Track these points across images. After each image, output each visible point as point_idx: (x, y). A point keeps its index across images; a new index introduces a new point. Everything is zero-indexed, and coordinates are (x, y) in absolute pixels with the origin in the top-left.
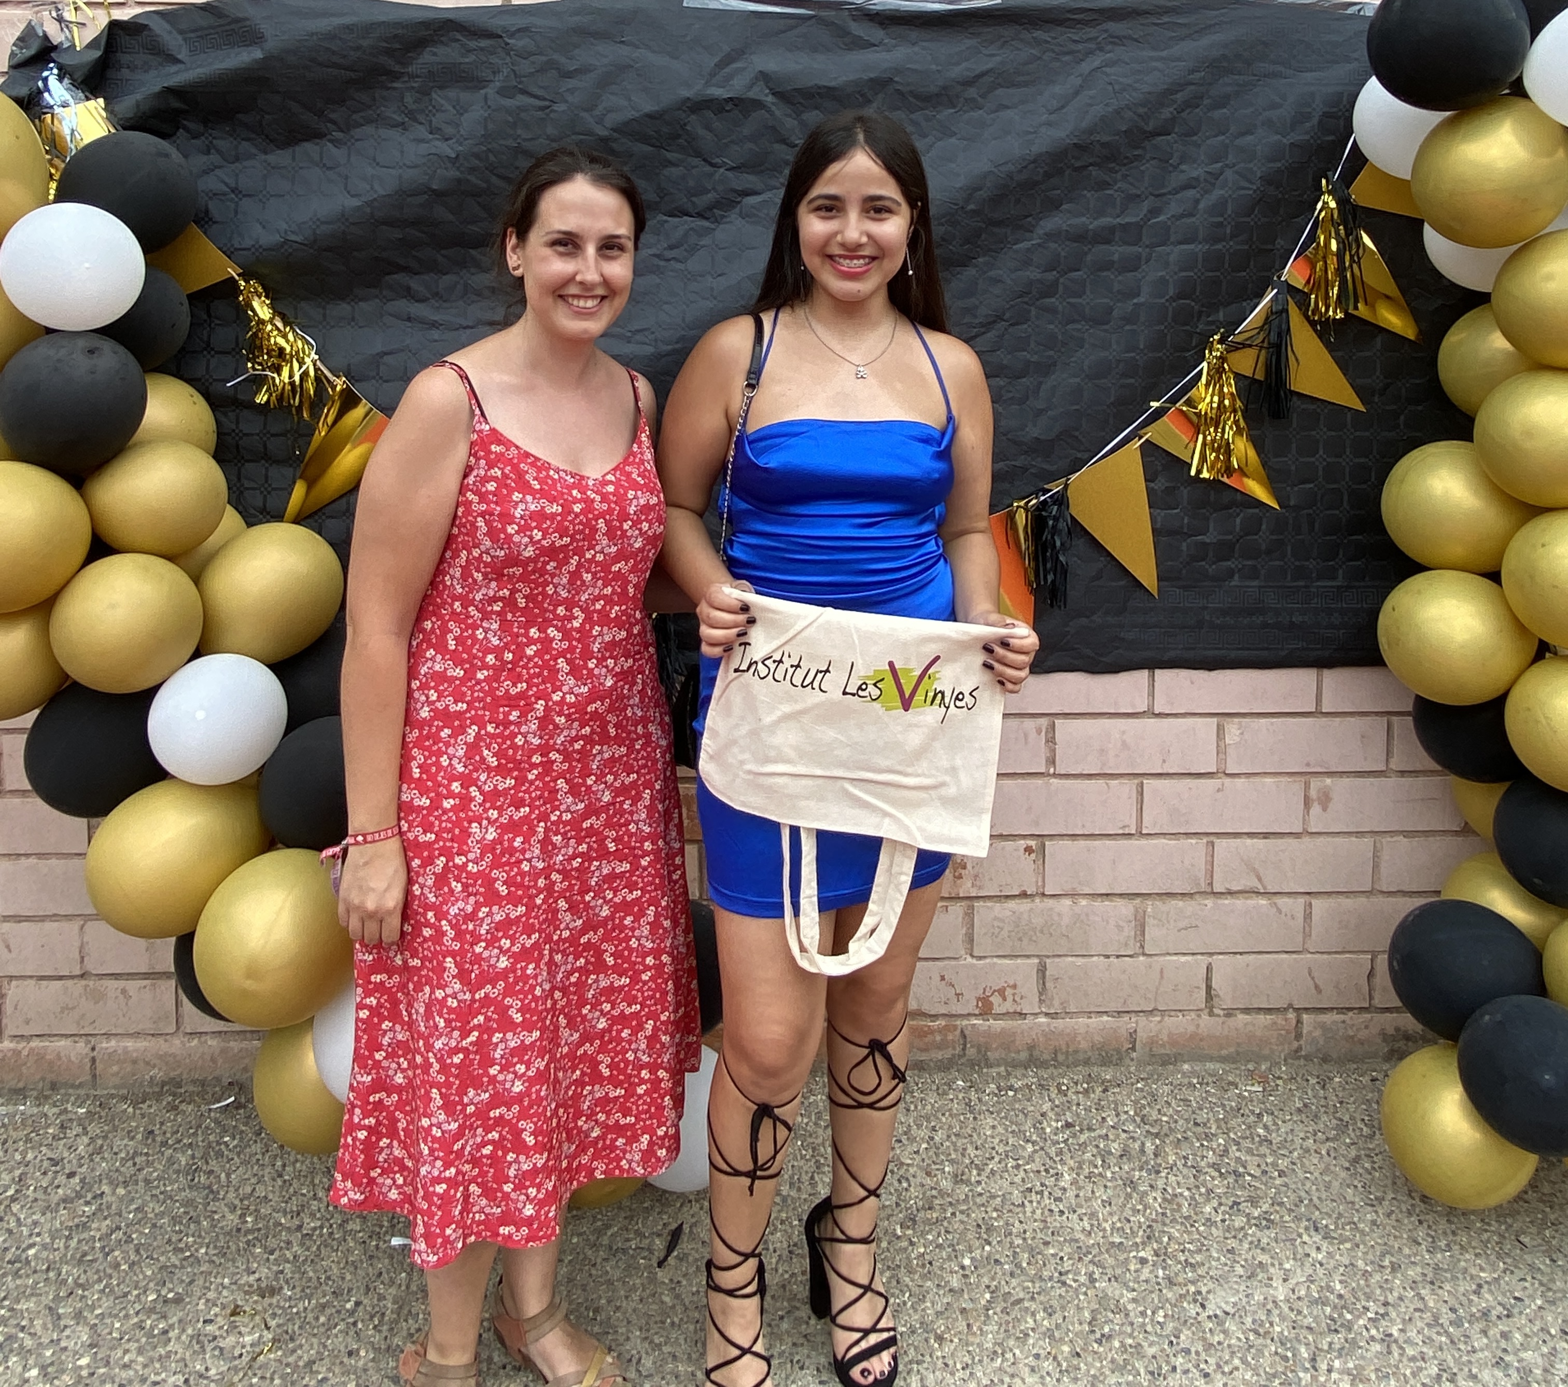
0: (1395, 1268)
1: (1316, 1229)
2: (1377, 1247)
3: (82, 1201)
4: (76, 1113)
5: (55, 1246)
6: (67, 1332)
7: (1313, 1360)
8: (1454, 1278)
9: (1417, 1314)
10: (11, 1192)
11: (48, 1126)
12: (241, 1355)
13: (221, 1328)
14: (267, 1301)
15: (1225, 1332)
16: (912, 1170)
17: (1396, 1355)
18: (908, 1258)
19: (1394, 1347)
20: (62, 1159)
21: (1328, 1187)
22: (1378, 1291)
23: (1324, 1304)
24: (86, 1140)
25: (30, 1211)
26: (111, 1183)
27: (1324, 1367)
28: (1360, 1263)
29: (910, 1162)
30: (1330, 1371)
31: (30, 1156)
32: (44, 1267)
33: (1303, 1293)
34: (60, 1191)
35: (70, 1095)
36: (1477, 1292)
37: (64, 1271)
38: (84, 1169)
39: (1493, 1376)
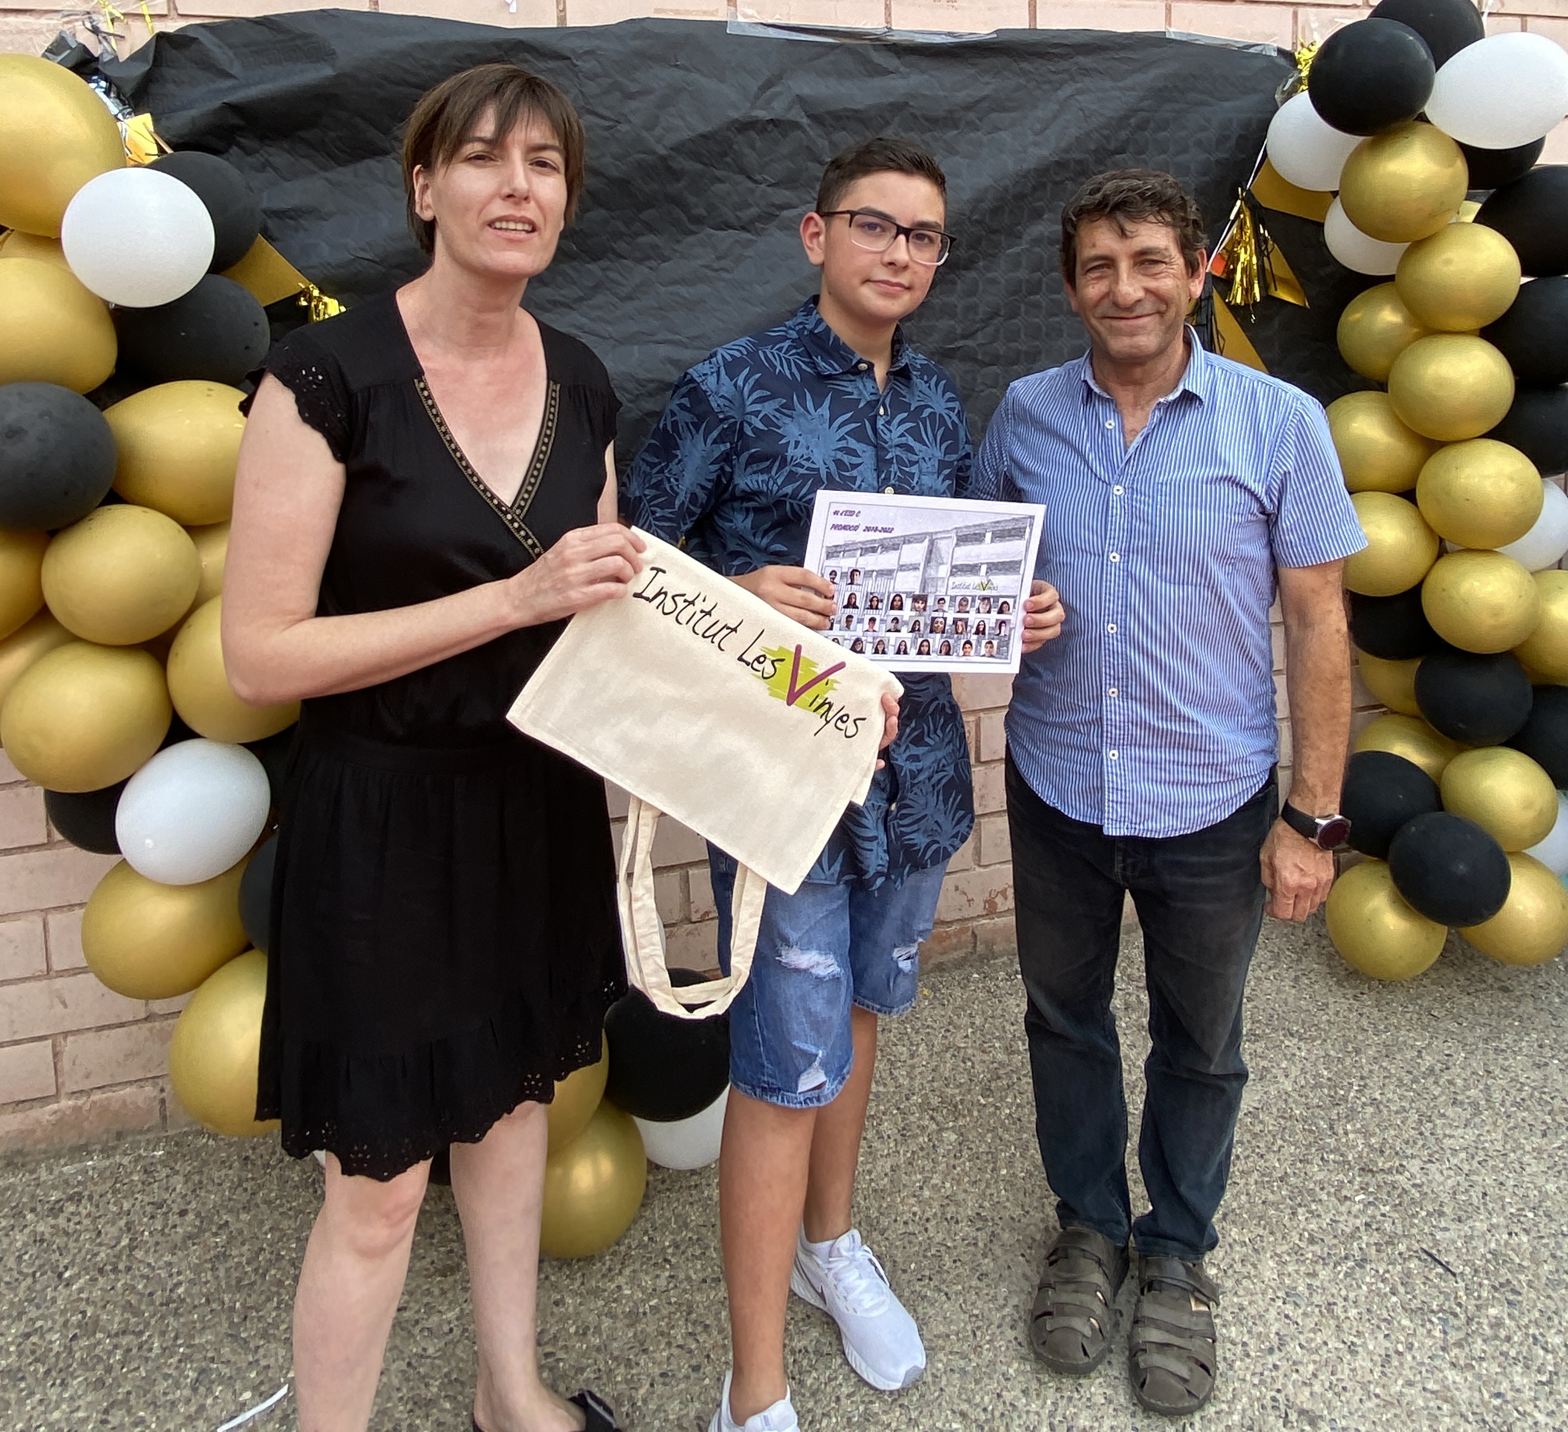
0: (1357, 1051)
1: (1292, 1035)
2: (1340, 1040)
3: (207, 1234)
4: (154, 1157)
5: (204, 1280)
6: (261, 1352)
7: (1331, 1128)
8: (1400, 1050)
9: (1387, 1081)
10: (125, 1242)
11: (131, 1173)
12: (451, 1330)
13: (418, 1311)
14: (450, 1279)
15: (1261, 1122)
16: (970, 1051)
17: (1385, 1111)
18: (999, 1118)
19: (1381, 1107)
20: (165, 1201)
21: (1286, 1004)
22: (1354, 1070)
23: (1321, 1087)
24: (180, 1178)
25: (157, 1255)
26: (230, 1211)
27: (1341, 1131)
28: (1332, 1053)
29: (963, 1045)
30: (1346, 1133)
31: (126, 1206)
32: (203, 1300)
33: (1303, 1083)
34: (179, 1229)
35: (140, 1142)
36: (1419, 1056)
37: (226, 1299)
38: (193, 1205)
39: (1456, 1113)
